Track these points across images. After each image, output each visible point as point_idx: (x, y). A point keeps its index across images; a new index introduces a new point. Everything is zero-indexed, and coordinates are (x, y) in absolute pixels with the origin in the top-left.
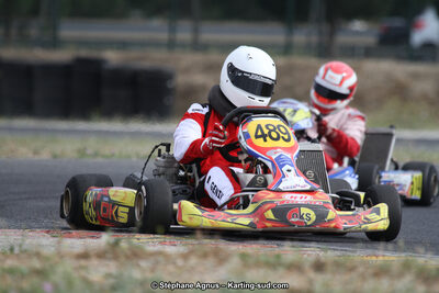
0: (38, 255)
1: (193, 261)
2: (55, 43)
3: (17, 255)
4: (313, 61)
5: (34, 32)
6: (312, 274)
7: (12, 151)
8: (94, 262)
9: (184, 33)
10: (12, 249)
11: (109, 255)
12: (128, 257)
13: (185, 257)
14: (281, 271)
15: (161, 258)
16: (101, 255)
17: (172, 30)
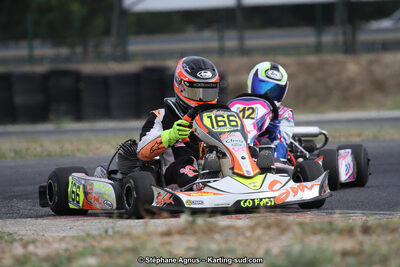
0: (129, 235)
1: (259, 232)
2: (125, 57)
3: (111, 236)
4: (340, 57)
5: (107, 49)
6: (360, 237)
7: (97, 149)
8: (176, 238)
9: (231, 42)
10: (106, 232)
11: (188, 232)
12: (204, 232)
13: (253, 228)
14: (334, 236)
15: (232, 232)
16: (182, 232)
17: (221, 39)
